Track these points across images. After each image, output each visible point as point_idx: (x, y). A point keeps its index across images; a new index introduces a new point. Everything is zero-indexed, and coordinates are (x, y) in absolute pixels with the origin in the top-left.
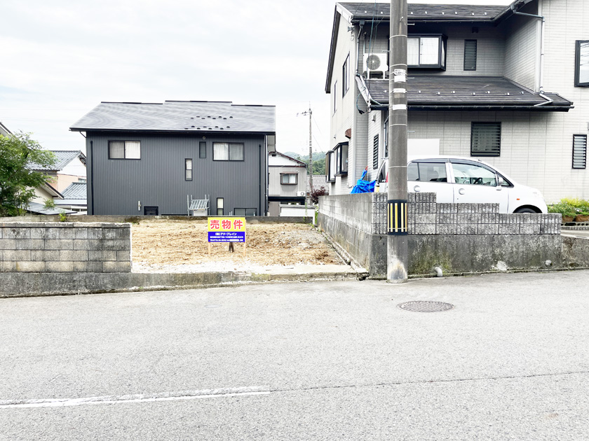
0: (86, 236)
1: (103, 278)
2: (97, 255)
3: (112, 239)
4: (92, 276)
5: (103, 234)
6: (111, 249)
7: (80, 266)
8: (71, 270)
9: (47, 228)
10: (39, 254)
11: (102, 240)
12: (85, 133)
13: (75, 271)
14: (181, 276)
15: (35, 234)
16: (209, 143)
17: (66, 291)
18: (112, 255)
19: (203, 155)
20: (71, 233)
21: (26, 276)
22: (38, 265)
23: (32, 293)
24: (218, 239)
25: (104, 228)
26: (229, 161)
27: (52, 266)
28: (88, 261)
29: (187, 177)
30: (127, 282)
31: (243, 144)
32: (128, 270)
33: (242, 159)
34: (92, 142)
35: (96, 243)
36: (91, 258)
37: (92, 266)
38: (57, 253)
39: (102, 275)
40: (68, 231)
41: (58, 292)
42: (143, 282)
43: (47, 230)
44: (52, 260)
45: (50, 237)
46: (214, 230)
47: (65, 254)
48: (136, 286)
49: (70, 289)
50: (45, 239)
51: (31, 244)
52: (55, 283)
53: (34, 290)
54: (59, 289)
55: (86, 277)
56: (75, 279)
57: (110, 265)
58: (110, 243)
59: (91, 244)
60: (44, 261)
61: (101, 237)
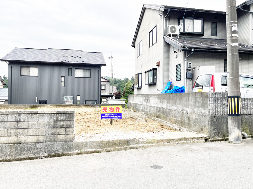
0: (46, 119)
1: (57, 146)
2: (53, 131)
3: (62, 121)
4: (49, 145)
5: (57, 117)
6: (62, 127)
7: (41, 139)
8: (35, 141)
9: (20, 114)
10: (13, 131)
11: (56, 122)
12: (8, 62)
13: (38, 142)
14: (105, 142)
15: (11, 118)
16: (73, 69)
17: (32, 156)
18: (62, 131)
19: (70, 74)
20: (35, 117)
21: (4, 146)
22: (13, 139)
23: (8, 158)
24: (106, 117)
25: (58, 113)
26: (83, 77)
27: (22, 139)
28: (47, 135)
29: (62, 85)
30: (72, 148)
31: (90, 70)
32: (72, 140)
33: (89, 77)
34: (11, 67)
35: (52, 123)
36: (49, 133)
37: (50, 138)
38: (26, 130)
39: (56, 144)
40: (34, 116)
41: (26, 156)
42: (82, 147)
43: (19, 116)
44: (22, 135)
45: (22, 120)
46: (104, 113)
47: (31, 131)
48: (78, 150)
49: (34, 154)
50: (18, 122)
51: (8, 125)
52: (24, 150)
53: (10, 155)
54: (27, 154)
55: (46, 146)
56: (38, 147)
57: (61, 137)
58: (62, 123)
59: (49, 124)
60: (17, 136)
61: (55, 119)
